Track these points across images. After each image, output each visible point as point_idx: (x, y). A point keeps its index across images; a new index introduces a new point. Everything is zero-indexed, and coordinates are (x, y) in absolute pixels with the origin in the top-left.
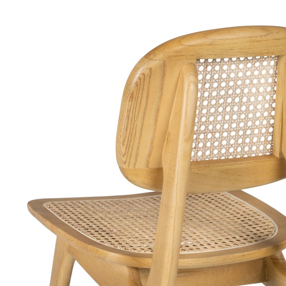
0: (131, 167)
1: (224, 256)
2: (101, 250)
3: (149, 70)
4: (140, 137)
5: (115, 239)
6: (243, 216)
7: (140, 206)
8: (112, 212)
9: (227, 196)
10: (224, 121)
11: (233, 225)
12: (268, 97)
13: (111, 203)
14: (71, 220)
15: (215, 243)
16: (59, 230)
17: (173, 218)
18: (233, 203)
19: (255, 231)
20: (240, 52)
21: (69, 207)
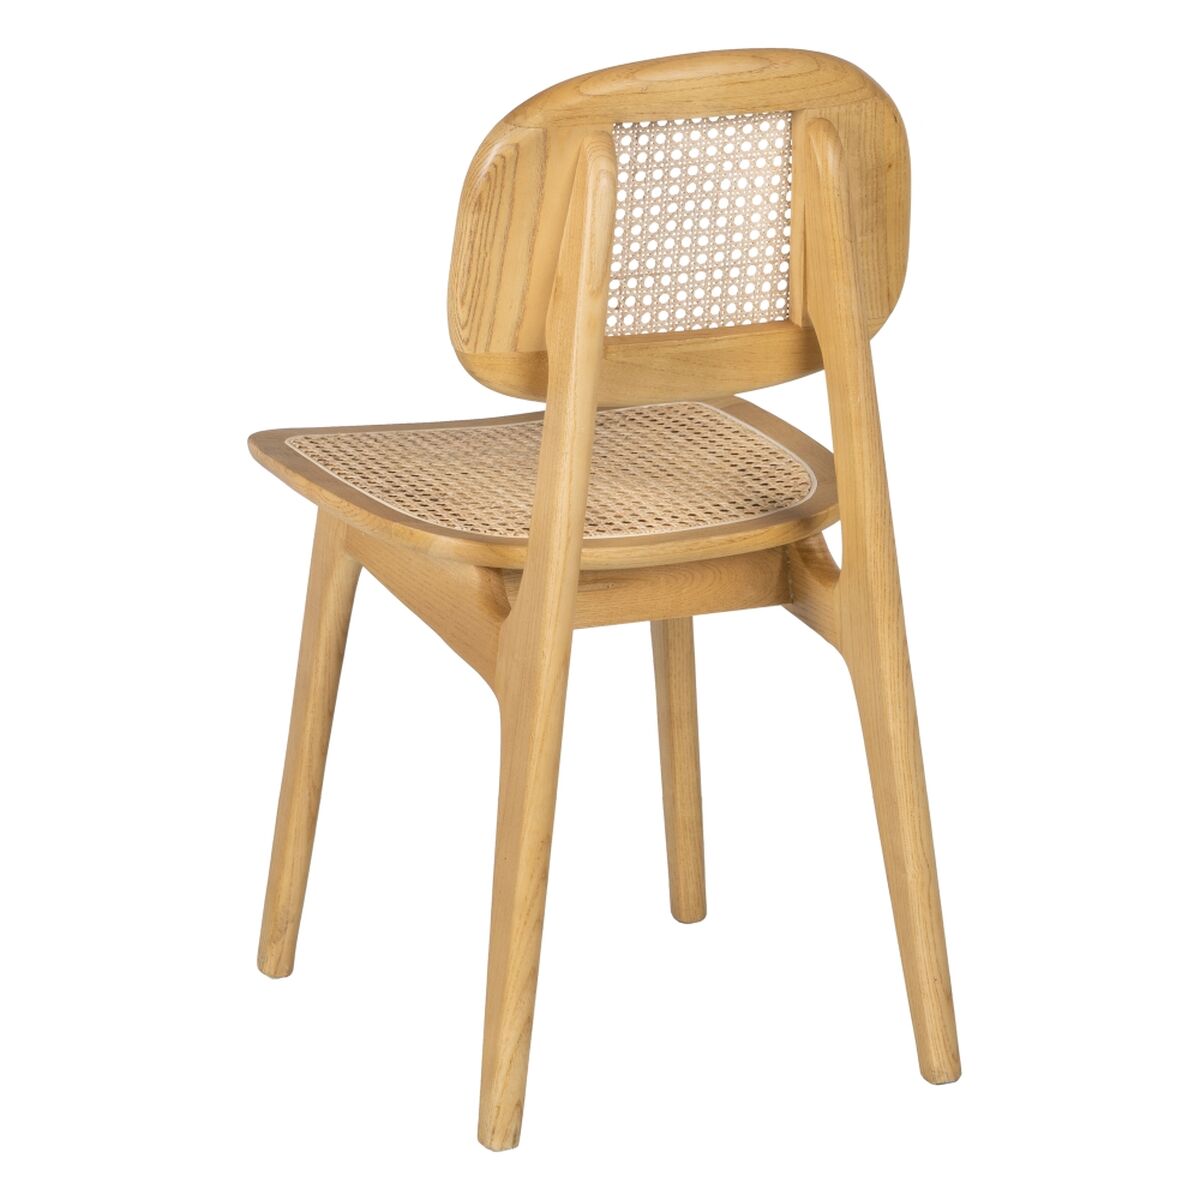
0: (481, 350)
1: (687, 543)
2: (419, 532)
3: (513, 148)
4: (498, 288)
5: (450, 510)
6: (746, 461)
7: (511, 443)
8: (445, 456)
9: (718, 418)
10: (680, 250)
11: (718, 480)
12: (774, 198)
13: (444, 436)
14: (350, 472)
15: (673, 517)
16: (326, 494)
17: (568, 456)
18: (728, 433)
19: (764, 491)
20: (705, 106)
21: (344, 447)
